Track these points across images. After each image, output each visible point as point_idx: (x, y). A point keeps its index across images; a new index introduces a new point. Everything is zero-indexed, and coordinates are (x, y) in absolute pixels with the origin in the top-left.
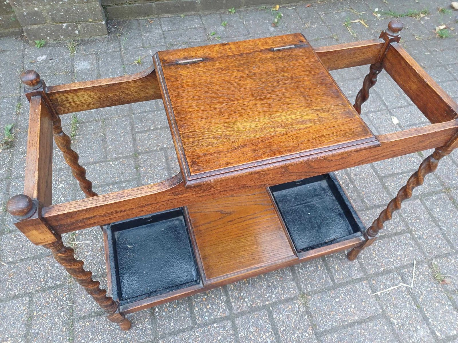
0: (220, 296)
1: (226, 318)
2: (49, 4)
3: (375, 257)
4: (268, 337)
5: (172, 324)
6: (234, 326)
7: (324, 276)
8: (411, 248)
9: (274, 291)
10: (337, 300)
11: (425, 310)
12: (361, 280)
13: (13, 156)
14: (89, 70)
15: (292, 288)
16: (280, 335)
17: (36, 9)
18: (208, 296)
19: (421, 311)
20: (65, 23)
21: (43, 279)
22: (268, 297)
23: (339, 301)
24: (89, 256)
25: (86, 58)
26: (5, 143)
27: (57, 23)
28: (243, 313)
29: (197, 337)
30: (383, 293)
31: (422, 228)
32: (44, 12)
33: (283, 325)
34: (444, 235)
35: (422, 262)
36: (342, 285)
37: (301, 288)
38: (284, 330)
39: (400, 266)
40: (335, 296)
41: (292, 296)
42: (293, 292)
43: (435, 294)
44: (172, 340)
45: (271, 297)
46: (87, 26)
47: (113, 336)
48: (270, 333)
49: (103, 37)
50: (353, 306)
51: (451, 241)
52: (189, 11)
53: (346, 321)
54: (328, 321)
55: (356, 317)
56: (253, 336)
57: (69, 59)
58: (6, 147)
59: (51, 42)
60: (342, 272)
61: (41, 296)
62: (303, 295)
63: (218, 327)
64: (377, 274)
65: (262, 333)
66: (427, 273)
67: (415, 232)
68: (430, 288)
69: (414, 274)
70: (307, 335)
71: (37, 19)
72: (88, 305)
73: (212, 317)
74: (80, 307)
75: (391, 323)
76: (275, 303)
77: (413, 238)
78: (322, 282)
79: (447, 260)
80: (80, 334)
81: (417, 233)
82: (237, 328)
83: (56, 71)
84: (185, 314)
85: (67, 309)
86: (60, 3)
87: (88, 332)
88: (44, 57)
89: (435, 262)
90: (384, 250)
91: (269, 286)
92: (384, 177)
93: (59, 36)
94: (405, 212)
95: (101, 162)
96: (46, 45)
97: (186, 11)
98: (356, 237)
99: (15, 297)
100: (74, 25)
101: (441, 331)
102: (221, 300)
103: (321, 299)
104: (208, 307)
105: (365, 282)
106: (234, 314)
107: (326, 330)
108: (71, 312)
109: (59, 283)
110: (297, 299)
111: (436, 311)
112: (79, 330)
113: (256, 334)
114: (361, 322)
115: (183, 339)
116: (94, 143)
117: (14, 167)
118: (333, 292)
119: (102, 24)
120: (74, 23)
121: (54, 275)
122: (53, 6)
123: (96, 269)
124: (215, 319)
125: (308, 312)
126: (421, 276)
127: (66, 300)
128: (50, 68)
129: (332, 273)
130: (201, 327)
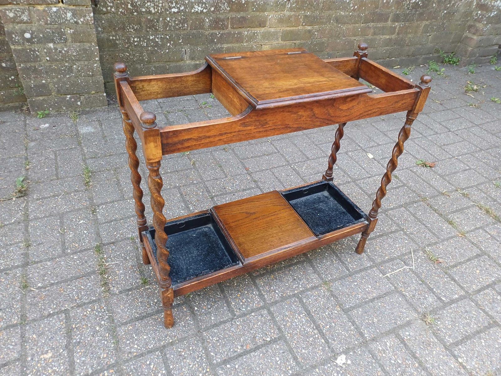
0: (253, 291)
1: (263, 308)
2: (57, 77)
3: (379, 250)
4: (303, 318)
5: (213, 318)
6: (270, 313)
7: (340, 267)
8: (406, 241)
9: (299, 283)
10: (356, 284)
11: (428, 283)
12: (371, 267)
13: (27, 202)
14: (94, 133)
15: (315, 279)
16: (313, 314)
17: (44, 82)
18: (241, 293)
19: (426, 284)
20: (68, 95)
21: (78, 296)
22: (296, 287)
23: (357, 284)
24: (121, 274)
25: (89, 124)
26: (19, 191)
27: (62, 95)
28: (276, 302)
29: (238, 326)
30: (392, 274)
31: (411, 227)
32: (51, 85)
33: (313, 307)
34: (429, 230)
35: (418, 250)
36: (357, 272)
37: (323, 278)
38: (315, 311)
39: (401, 255)
40: (353, 281)
41: (317, 285)
42: (317, 281)
43: (434, 271)
44: (215, 331)
45: (298, 287)
46: (89, 98)
47: (158, 334)
48: (304, 314)
49: (103, 107)
50: (370, 287)
51: (436, 234)
53: (367, 298)
54: (351, 300)
55: (374, 294)
56: (289, 318)
57: (72, 125)
58: (20, 195)
59: (53, 112)
60: (354, 263)
61: (78, 311)
62: (325, 283)
63: (256, 315)
64: (384, 262)
65: (297, 315)
66: (424, 257)
67: (406, 230)
68: (428, 267)
69: (413, 259)
70: (336, 312)
71: (43, 90)
72: (128, 313)
73: (249, 308)
74: (120, 315)
75: (404, 296)
76: (302, 292)
77: (405, 234)
78: (340, 272)
79: (437, 247)
80: (124, 336)
81: (408, 230)
82: (273, 314)
83: (61, 135)
84: (223, 308)
85: (107, 319)
86: (68, 76)
87: (132, 334)
88: (47, 125)
89: (428, 249)
90: (385, 244)
91: (295, 279)
92: (371, 194)
93: (61, 107)
94: (395, 217)
95: (118, 201)
96: (48, 116)
98: (361, 222)
99: (50, 315)
100: (77, 96)
101: (445, 296)
102: (254, 294)
103: (341, 284)
104: (243, 301)
105: (375, 268)
106: (268, 304)
107: (351, 307)
108: (111, 320)
109: (94, 299)
110: (321, 286)
111: (437, 283)
112: (123, 333)
113: (291, 317)
114: (379, 298)
115: (226, 328)
116: (109, 187)
117: (30, 211)
118: (351, 278)
119: (104, 96)
120: (77, 94)
121: (88, 293)
122: (60, 79)
123: (130, 283)
124: (252, 309)
125: (332, 295)
126: (420, 260)
127: (105, 311)
128: (54, 133)
129: (346, 264)
130: (240, 317)
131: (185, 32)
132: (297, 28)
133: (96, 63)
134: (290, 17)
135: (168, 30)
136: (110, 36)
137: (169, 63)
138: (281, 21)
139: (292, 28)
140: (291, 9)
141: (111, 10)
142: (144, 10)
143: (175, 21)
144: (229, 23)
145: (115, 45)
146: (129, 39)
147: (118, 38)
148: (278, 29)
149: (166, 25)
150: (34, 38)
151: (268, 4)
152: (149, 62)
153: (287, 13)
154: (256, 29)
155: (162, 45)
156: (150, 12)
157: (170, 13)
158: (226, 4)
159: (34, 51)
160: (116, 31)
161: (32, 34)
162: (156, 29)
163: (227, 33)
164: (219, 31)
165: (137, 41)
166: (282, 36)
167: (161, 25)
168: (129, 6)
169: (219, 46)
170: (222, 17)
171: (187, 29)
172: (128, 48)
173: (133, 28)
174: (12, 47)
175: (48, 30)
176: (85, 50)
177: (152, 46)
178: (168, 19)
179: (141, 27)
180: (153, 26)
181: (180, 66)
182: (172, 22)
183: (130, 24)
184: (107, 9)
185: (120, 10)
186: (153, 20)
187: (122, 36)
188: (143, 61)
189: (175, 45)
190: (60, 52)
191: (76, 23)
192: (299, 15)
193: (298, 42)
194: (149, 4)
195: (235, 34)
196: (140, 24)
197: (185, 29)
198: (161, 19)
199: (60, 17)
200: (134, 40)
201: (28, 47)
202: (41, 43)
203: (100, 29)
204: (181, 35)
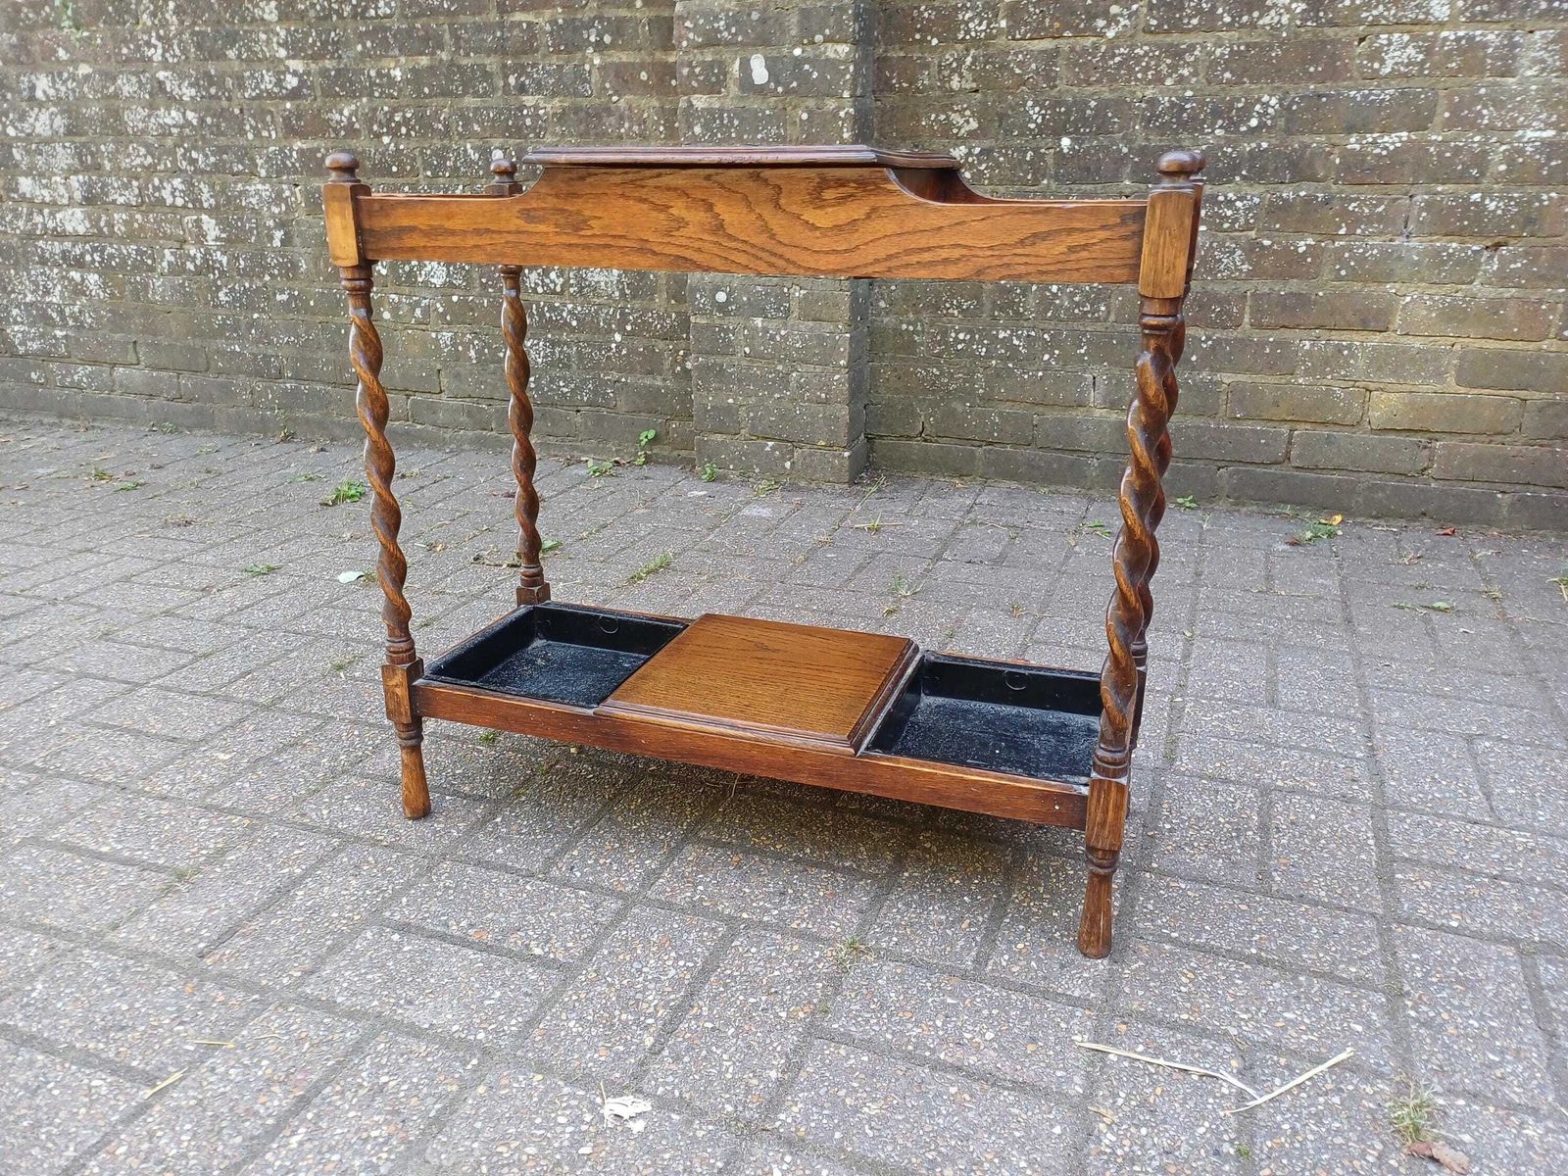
0: (649, 858)
1: (621, 896)
2: (756, 395)
3: (1185, 986)
4: (677, 968)
5: (499, 851)
6: (621, 913)
7: (962, 943)
8: (1359, 1028)
9: (784, 906)
10: (951, 1001)
12: (1076, 1001)
14: (762, 519)
15: (842, 923)
16: (713, 979)
17: (731, 401)
18: (620, 846)
20: (772, 439)
22: (759, 907)
23: (954, 1006)
25: (774, 505)
27: (758, 438)
29: (522, 891)
30: (1133, 1059)
31: (1458, 1007)
32: (742, 412)
33: (739, 966)
34: (1555, 1060)
35: (1378, 1074)
36: (1001, 983)
37: (866, 933)
38: (732, 976)
39: (1264, 1042)
40: (952, 992)
41: (824, 935)
42: (836, 930)
44: (469, 872)
45: (767, 910)
46: (810, 455)
47: (381, 817)
48: (691, 964)
49: (836, 486)
50: (990, 1036)
52: (1065, 483)
53: (932, 1051)
54: (873, 1022)
55: (974, 1059)
56: (646, 948)
57: (742, 501)
59: (733, 476)
60: (1028, 960)
63: (585, 899)
65: (673, 954)
66: (1368, 1105)
67: (1416, 1004)
68: (1347, 1139)
69: (1304, 1080)
70: (783, 1014)
71: (725, 420)
73: (591, 879)
75: (1087, 1133)
78: (944, 950)
79: (1504, 1119)
80: (335, 790)
81: (1425, 1009)
82: (623, 920)
84: (543, 849)
86: (777, 396)
87: (350, 794)
88: (702, 493)
90: (1236, 985)
91: (783, 893)
92: (1407, 860)
93: (751, 467)
96: (720, 478)
97: (1057, 483)
100: (787, 446)
102: (642, 864)
103: (902, 975)
104: (602, 861)
105: (1089, 1013)
106: (645, 897)
107: (846, 1034)
110: (831, 945)
112: (340, 786)
113: (655, 949)
115: (494, 881)
118: (955, 982)
119: (843, 458)
120: (790, 442)
122: (761, 399)
124: (594, 884)
125: (832, 979)
126: (1336, 1100)
129: (993, 948)
130: (551, 882)
131: (1099, 326)
132: (1532, 346)
133: (838, 373)
134: (1496, 305)
135: (1050, 319)
136: (901, 322)
137: (1041, 409)
138: (1454, 315)
139: (1507, 345)
140: (1503, 278)
143: (1073, 295)
144: (1247, 309)
145: (910, 346)
146: (945, 333)
147: (919, 328)
148: (1443, 343)
149: (1046, 303)
150: (732, 304)
151: (1400, 258)
152: (987, 399)
153: (1481, 290)
154: (1346, 335)
155: (1027, 358)
158: (1239, 252)
159: (727, 331)
160: (916, 312)
161: (729, 295)
162: (1016, 313)
163: (1235, 339)
164: (1210, 332)
165: (964, 341)
166: (1460, 369)
167: (1032, 302)
169: (1205, 375)
170: (1222, 290)
171: (1105, 320)
172: (939, 355)
173: (960, 305)
174: (692, 319)
175: (759, 288)
176: (821, 338)
177: (1000, 357)
178: (1054, 289)
179: (980, 304)
180: (1012, 304)
181: (1072, 420)
182: (1065, 298)
183: (953, 296)
186: (1011, 291)
187: (932, 326)
188: (972, 392)
189: (1065, 359)
190: (772, 338)
192: (1540, 301)
193: (1537, 395)
195: (1263, 344)
196: (978, 298)
197: (1098, 319)
198: (1034, 288)
200: (956, 338)
201: (717, 322)
202: (742, 315)
203: (882, 304)
204: (1085, 335)
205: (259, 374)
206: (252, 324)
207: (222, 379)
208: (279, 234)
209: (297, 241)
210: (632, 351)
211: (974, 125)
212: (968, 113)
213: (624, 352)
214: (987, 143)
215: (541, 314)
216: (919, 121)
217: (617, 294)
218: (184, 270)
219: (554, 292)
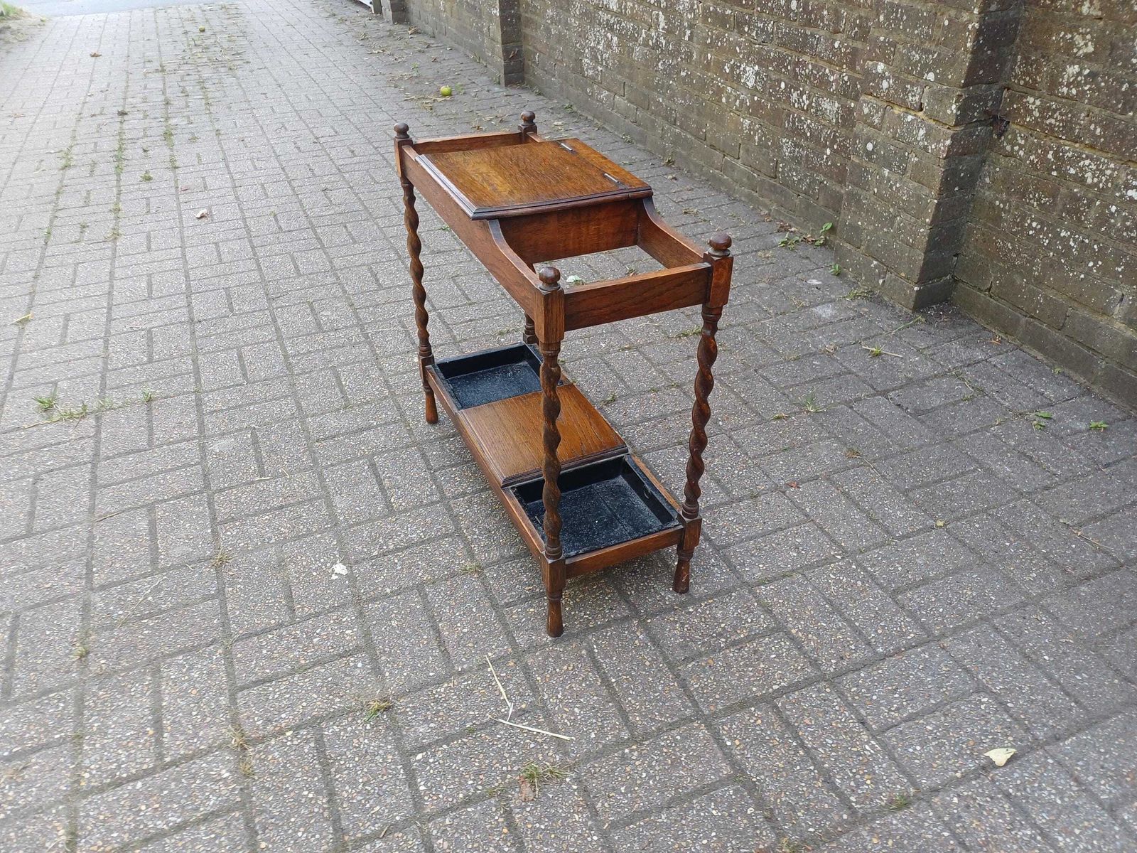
0: (472, 487)
1: (443, 496)
2: (875, 225)
3: (561, 669)
4: (418, 535)
5: (434, 453)
6: (433, 503)
7: (514, 594)
8: (593, 735)
9: (482, 536)
10: (474, 610)
11: (465, 740)
12: (513, 644)
14: (818, 318)
15: (489, 556)
17: (860, 223)
19: (461, 735)
20: (877, 260)
22: (473, 531)
23: (473, 613)
25: (844, 309)
28: (450, 509)
29: (419, 474)
30: (492, 675)
32: (864, 234)
33: (434, 549)
35: (566, 754)
36: (501, 618)
37: (489, 566)
38: (427, 551)
39: (548, 710)
40: (480, 608)
41: (477, 558)
42: (482, 558)
43: (498, 765)
44: (416, 456)
45: (474, 534)
46: (895, 280)
49: (904, 309)
50: (466, 630)
51: (631, 826)
52: (1076, 371)
53: (441, 622)
54: (441, 598)
55: (447, 633)
56: (420, 522)
57: (830, 299)
59: (851, 276)
60: (524, 617)
63: (431, 490)
64: (527, 670)
65: (424, 529)
66: (540, 757)
67: (636, 750)
68: (509, 757)
69: (535, 732)
70: (420, 574)
71: (854, 235)
73: (444, 483)
75: (439, 683)
76: (465, 539)
77: (622, 745)
78: (503, 591)
79: (576, 804)
81: (636, 753)
82: (430, 506)
84: (448, 461)
86: (885, 230)
88: (817, 283)
89: (569, 777)
90: (581, 685)
91: (490, 531)
93: (861, 274)
94: (684, 737)
96: (840, 276)
97: (1071, 368)
100: (883, 268)
101: (425, 762)
102: (467, 488)
103: (475, 590)
104: (457, 478)
105: (510, 650)
106: (448, 502)
107: (426, 595)
110: (473, 563)
111: (464, 761)
114: (441, 643)
115: (418, 464)
118: (488, 606)
119: (913, 291)
120: (885, 266)
122: (877, 229)
124: (442, 486)
125: (452, 575)
126: (532, 746)
128: (800, 292)
130: (432, 476)
133: (924, 227)
135: (1103, 233)
136: (997, 199)
137: (1076, 305)
141: (1018, 152)
142: (1072, 171)
143: (1126, 219)
145: (997, 220)
146: (1024, 219)
147: (1007, 208)
149: (1103, 219)
150: (874, 154)
152: (1039, 281)
155: (1076, 259)
156: (1082, 181)
157: (1122, 196)
159: (868, 172)
160: (1009, 194)
161: (874, 147)
162: (1079, 219)
165: (1035, 229)
167: (1093, 214)
168: (1050, 156)
172: (1015, 234)
173: (1039, 200)
174: (852, 157)
175: (892, 148)
176: (919, 198)
177: (1057, 251)
178: (1113, 209)
179: (1054, 204)
180: (1077, 211)
181: (1096, 323)
182: (1119, 220)
183: (1036, 190)
184: (1012, 148)
185: (1032, 158)
186: (1079, 199)
187: (1016, 209)
188: (1030, 271)
189: (1104, 271)
190: (891, 187)
191: (925, 148)
194: (1087, 162)
196: (1054, 197)
198: (1098, 203)
199: (910, 132)
200: (1030, 225)
201: (864, 164)
202: (878, 163)
203: (987, 180)
204: (1125, 257)
205: (666, 118)
206: (669, 87)
207: (653, 117)
208: (688, 32)
209: (695, 39)
210: (834, 164)
211: (1091, 49)
212: (1088, 37)
213: (829, 163)
214: (1096, 67)
215: (794, 123)
216: (1051, 36)
217: (834, 120)
218: (647, 45)
219: (803, 109)
